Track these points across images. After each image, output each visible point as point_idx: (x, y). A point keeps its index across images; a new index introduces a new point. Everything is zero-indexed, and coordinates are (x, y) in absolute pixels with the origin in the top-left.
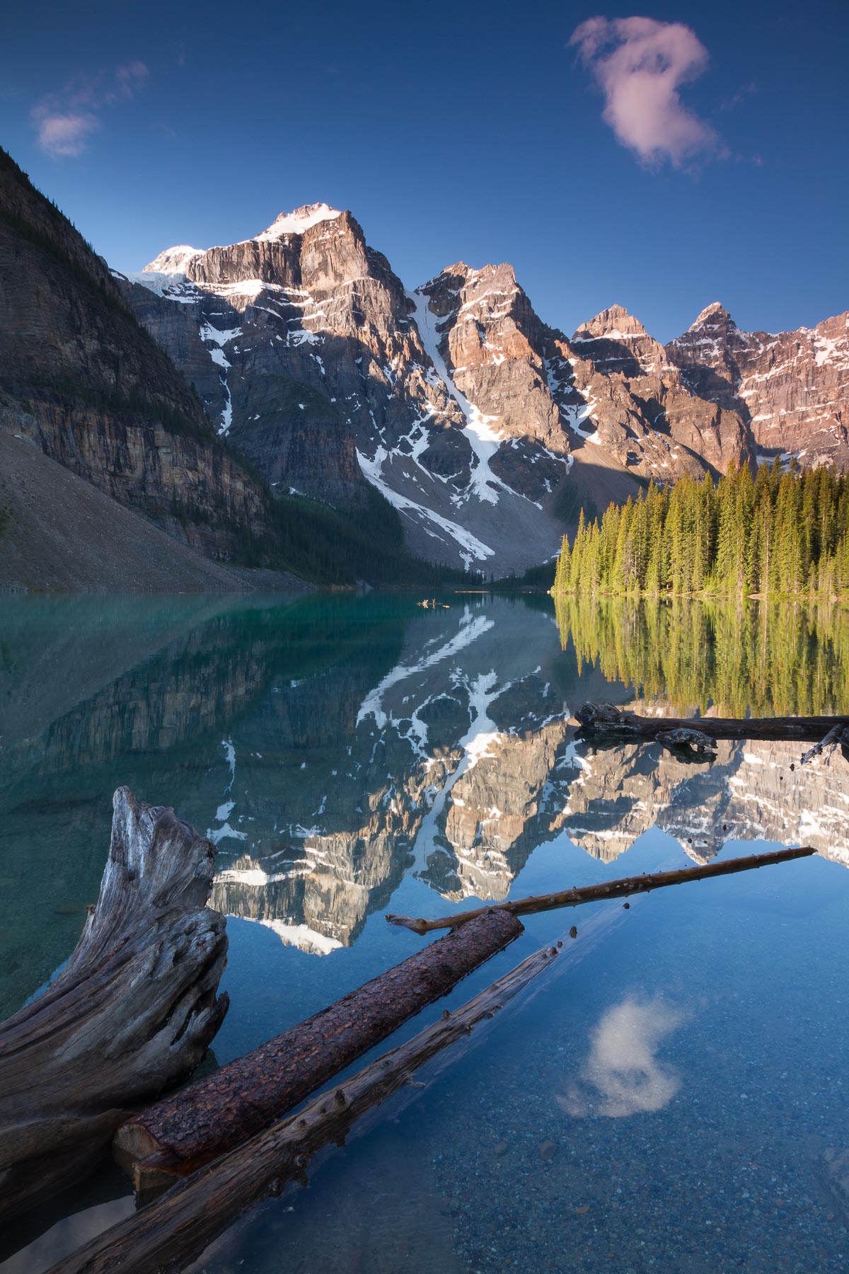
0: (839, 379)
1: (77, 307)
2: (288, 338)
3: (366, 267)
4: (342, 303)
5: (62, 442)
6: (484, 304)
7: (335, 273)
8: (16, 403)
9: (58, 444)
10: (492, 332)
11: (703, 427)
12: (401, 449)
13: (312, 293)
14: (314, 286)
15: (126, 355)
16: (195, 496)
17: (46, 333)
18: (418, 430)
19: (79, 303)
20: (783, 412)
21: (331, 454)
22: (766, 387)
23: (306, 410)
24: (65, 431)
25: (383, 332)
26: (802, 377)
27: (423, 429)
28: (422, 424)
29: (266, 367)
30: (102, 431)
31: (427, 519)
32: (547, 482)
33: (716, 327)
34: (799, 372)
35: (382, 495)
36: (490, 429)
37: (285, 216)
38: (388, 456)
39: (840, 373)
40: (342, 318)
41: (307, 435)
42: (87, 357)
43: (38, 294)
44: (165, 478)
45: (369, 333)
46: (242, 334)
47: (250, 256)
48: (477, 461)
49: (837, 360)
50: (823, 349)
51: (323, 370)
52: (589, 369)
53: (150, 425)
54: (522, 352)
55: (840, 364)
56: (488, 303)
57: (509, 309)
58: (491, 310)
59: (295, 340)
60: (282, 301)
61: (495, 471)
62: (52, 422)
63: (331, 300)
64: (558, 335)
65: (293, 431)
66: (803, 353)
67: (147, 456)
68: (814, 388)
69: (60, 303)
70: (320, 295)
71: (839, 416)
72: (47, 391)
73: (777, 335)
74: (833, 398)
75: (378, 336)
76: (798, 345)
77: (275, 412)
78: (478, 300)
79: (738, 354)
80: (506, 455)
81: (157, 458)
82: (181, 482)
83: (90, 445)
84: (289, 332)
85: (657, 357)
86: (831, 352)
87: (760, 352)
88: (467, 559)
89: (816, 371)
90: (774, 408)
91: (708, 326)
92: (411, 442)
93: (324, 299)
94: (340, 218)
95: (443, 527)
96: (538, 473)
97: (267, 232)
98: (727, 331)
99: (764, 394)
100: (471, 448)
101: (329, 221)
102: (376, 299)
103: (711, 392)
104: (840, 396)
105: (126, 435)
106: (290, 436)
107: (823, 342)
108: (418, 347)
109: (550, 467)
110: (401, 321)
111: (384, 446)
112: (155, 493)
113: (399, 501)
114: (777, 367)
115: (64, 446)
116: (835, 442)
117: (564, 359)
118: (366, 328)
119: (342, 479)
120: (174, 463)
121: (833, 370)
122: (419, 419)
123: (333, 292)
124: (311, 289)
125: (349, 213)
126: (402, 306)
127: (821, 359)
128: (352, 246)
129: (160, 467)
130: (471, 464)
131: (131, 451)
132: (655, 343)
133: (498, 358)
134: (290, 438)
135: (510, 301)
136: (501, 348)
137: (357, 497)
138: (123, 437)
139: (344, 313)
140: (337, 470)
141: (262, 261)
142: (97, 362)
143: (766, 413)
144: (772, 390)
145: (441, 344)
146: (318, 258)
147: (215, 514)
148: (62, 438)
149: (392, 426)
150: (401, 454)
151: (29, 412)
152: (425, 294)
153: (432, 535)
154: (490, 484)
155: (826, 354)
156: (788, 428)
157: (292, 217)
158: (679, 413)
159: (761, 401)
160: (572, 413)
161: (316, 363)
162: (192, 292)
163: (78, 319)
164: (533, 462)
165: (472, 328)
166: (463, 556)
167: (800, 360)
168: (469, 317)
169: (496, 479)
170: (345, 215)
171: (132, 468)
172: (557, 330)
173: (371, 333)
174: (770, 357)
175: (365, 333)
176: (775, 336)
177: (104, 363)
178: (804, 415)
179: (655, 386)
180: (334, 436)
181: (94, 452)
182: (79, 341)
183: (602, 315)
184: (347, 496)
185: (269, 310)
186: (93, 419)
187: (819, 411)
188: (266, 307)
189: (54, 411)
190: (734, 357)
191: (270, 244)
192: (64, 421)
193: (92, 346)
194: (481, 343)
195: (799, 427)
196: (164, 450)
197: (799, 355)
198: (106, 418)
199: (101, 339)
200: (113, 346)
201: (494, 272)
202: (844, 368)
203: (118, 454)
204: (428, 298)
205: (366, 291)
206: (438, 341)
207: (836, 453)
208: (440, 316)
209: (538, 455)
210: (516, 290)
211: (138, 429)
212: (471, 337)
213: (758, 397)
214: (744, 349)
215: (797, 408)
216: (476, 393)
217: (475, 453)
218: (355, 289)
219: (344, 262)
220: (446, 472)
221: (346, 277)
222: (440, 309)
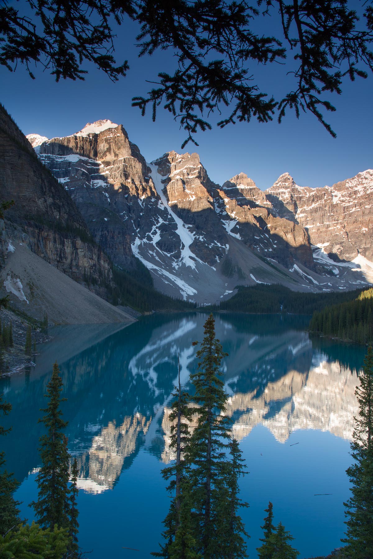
0: (344, 210)
1: (44, 182)
2: (91, 183)
3: (130, 152)
4: (119, 168)
5: (38, 247)
6: (185, 171)
7: (115, 153)
8: (19, 228)
9: (36, 247)
10: (189, 185)
11: (287, 232)
12: (147, 239)
13: (103, 162)
14: (104, 159)
15: (63, 205)
16: (92, 272)
17: (31, 195)
18: (155, 230)
19: (45, 181)
20: (318, 224)
21: (120, 243)
22: (310, 213)
23: (108, 221)
24: (39, 241)
25: (137, 183)
26: (327, 208)
27: (157, 230)
28: (157, 228)
29: (82, 197)
30: (55, 242)
31: (163, 275)
32: (217, 257)
33: (287, 184)
34: (325, 206)
35: (141, 262)
36: (189, 231)
37: (90, 125)
38: (141, 243)
39: (344, 208)
40: (118, 175)
41: (108, 233)
42: (47, 206)
43: (28, 176)
44: (81, 263)
45: (131, 183)
46: (69, 180)
47: (73, 143)
48: (184, 246)
49: (343, 202)
50: (336, 196)
51: (109, 200)
52: (234, 204)
53: (74, 238)
54: (204, 195)
55: (344, 203)
56: (187, 171)
57: (197, 175)
58: (188, 174)
59: (95, 185)
60: (88, 166)
61: (192, 251)
62: (34, 237)
63: (113, 166)
64: (218, 186)
65: (102, 231)
66: (327, 198)
67: (73, 253)
68: (332, 214)
69: (37, 180)
70: (107, 164)
71: (344, 227)
72: (32, 222)
73: (315, 189)
74: (341, 219)
75: (135, 185)
76: (325, 194)
77: (92, 221)
78: (182, 169)
79: (297, 197)
80: (198, 244)
81: (77, 254)
82: (87, 265)
83: (50, 248)
84: (92, 181)
85: (261, 198)
86: (340, 198)
87: (307, 196)
88: (185, 295)
89: (333, 206)
90: (314, 222)
91: (283, 183)
92: (152, 236)
93: (109, 165)
94: (117, 127)
95: (171, 278)
96: (213, 253)
97: (81, 132)
98: (292, 186)
99: (309, 215)
100: (180, 240)
101: (112, 129)
102: (135, 167)
103: (285, 214)
104: (344, 218)
105: (64, 243)
106: (100, 233)
107: (336, 193)
108: (153, 190)
109: (218, 250)
110: (146, 178)
111: (139, 238)
112: (76, 271)
113: (149, 265)
114: (315, 203)
115: (39, 248)
116: (343, 239)
117: (222, 199)
118: (129, 180)
119: (125, 255)
120: (84, 256)
121: (341, 206)
122: (155, 225)
123: (114, 163)
124: (103, 160)
125: (122, 126)
126: (146, 170)
127: (335, 200)
128: (123, 141)
129: (78, 258)
130: (181, 247)
131: (66, 250)
132: (260, 191)
133: (192, 197)
134: (100, 234)
135: (197, 171)
136: (193, 193)
137: (131, 263)
138: (63, 243)
139: (119, 173)
140: (122, 250)
141: (79, 146)
142: (51, 208)
143: (311, 225)
144: (313, 214)
145: (164, 189)
146: (107, 146)
147: (99, 280)
148: (38, 244)
149: (143, 228)
150: (148, 242)
151: (25, 232)
152: (156, 165)
153: (166, 282)
154: (191, 257)
155: (337, 198)
156: (321, 232)
157: (93, 125)
158: (276, 225)
159: (308, 219)
160: (227, 224)
161: (105, 196)
162: (44, 158)
163: (45, 188)
164: (210, 247)
165: (180, 183)
166: (182, 293)
167: (326, 201)
168: (178, 177)
169: (193, 255)
170: (120, 127)
171: (66, 259)
172: (218, 185)
173: (132, 183)
174: (312, 198)
175: (129, 183)
176: (313, 189)
177: (55, 209)
178: (328, 226)
179: (264, 212)
180: (121, 234)
181: (52, 251)
182: (44, 198)
183: (235, 177)
184: (127, 263)
185: (82, 169)
186: (52, 236)
187: (335, 225)
188: (81, 168)
189: (35, 232)
190: (295, 198)
191: (83, 138)
192: (39, 237)
193: (50, 200)
194: (184, 190)
195: (326, 232)
196: (80, 250)
197: (325, 198)
198: (57, 235)
199: (53, 197)
200: (58, 201)
201: (189, 156)
202: (346, 205)
203: (61, 252)
204: (157, 167)
205: (130, 163)
206: (163, 188)
207: (343, 244)
208: (163, 176)
209: (212, 244)
210: (200, 166)
211: (70, 240)
212: (179, 187)
213: (307, 217)
214: (300, 194)
215: (325, 223)
216: (182, 214)
217: (182, 243)
218: (125, 161)
219: (119, 149)
220: (169, 251)
221: (120, 156)
222: (163, 172)
